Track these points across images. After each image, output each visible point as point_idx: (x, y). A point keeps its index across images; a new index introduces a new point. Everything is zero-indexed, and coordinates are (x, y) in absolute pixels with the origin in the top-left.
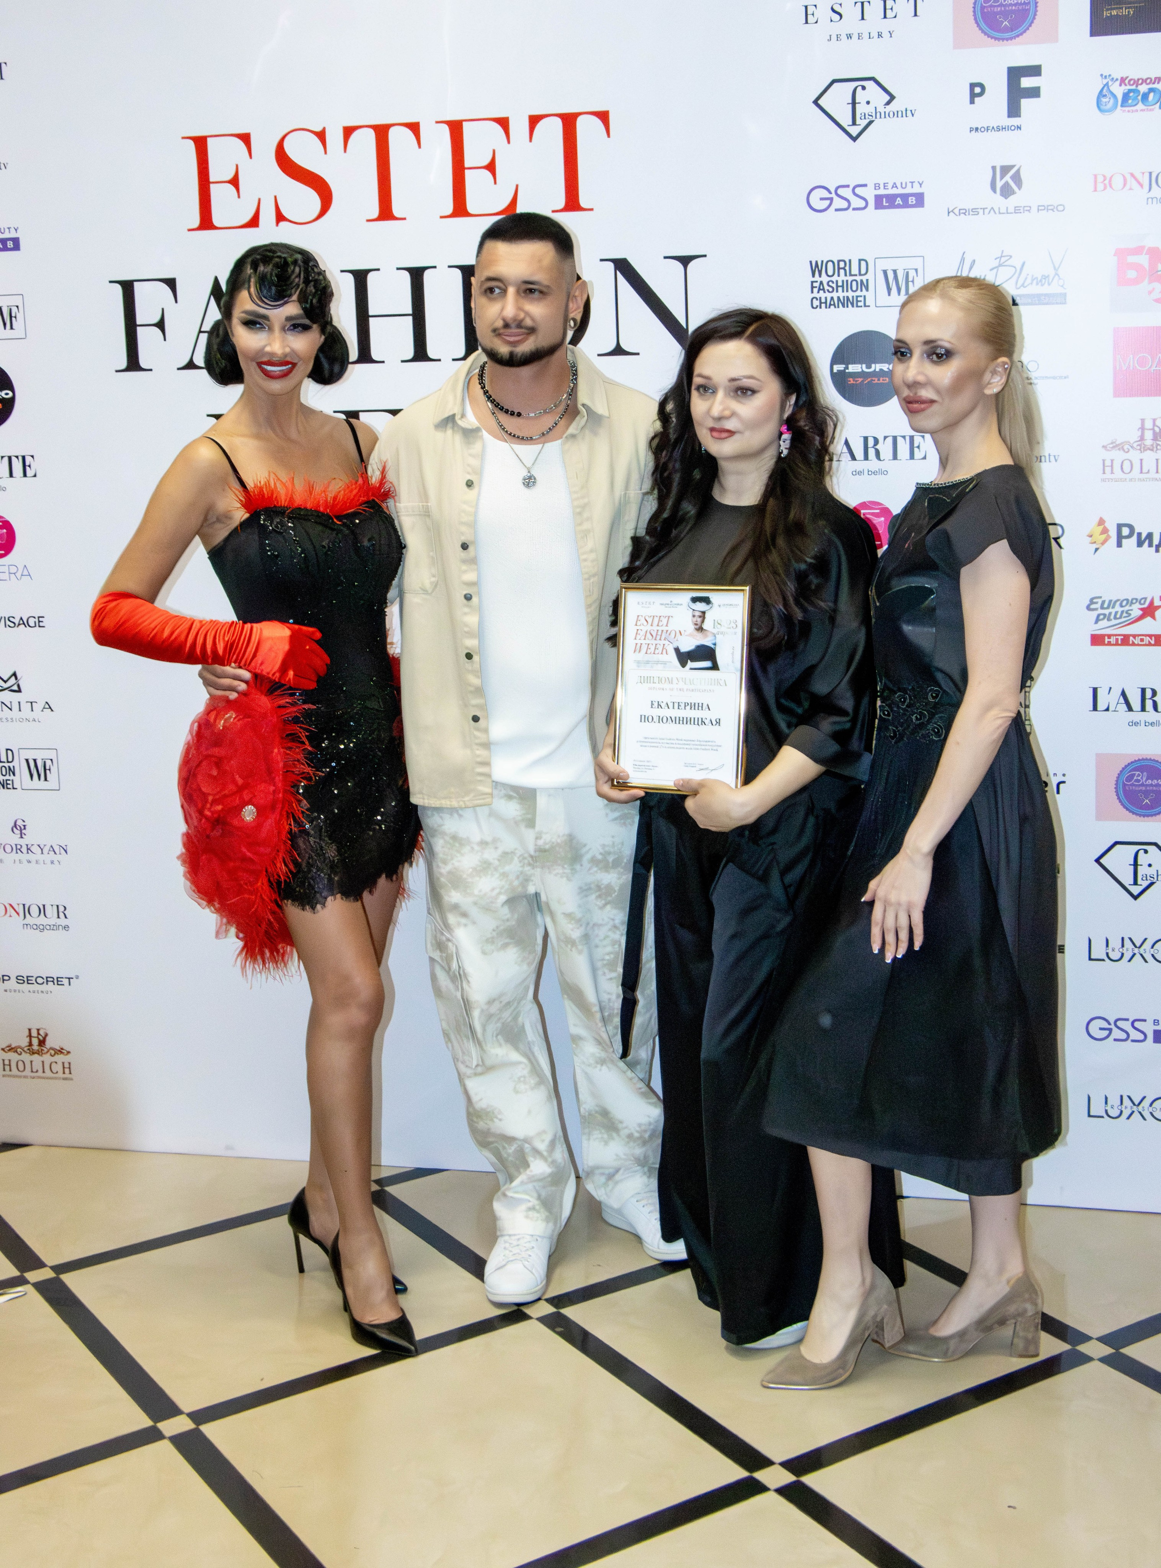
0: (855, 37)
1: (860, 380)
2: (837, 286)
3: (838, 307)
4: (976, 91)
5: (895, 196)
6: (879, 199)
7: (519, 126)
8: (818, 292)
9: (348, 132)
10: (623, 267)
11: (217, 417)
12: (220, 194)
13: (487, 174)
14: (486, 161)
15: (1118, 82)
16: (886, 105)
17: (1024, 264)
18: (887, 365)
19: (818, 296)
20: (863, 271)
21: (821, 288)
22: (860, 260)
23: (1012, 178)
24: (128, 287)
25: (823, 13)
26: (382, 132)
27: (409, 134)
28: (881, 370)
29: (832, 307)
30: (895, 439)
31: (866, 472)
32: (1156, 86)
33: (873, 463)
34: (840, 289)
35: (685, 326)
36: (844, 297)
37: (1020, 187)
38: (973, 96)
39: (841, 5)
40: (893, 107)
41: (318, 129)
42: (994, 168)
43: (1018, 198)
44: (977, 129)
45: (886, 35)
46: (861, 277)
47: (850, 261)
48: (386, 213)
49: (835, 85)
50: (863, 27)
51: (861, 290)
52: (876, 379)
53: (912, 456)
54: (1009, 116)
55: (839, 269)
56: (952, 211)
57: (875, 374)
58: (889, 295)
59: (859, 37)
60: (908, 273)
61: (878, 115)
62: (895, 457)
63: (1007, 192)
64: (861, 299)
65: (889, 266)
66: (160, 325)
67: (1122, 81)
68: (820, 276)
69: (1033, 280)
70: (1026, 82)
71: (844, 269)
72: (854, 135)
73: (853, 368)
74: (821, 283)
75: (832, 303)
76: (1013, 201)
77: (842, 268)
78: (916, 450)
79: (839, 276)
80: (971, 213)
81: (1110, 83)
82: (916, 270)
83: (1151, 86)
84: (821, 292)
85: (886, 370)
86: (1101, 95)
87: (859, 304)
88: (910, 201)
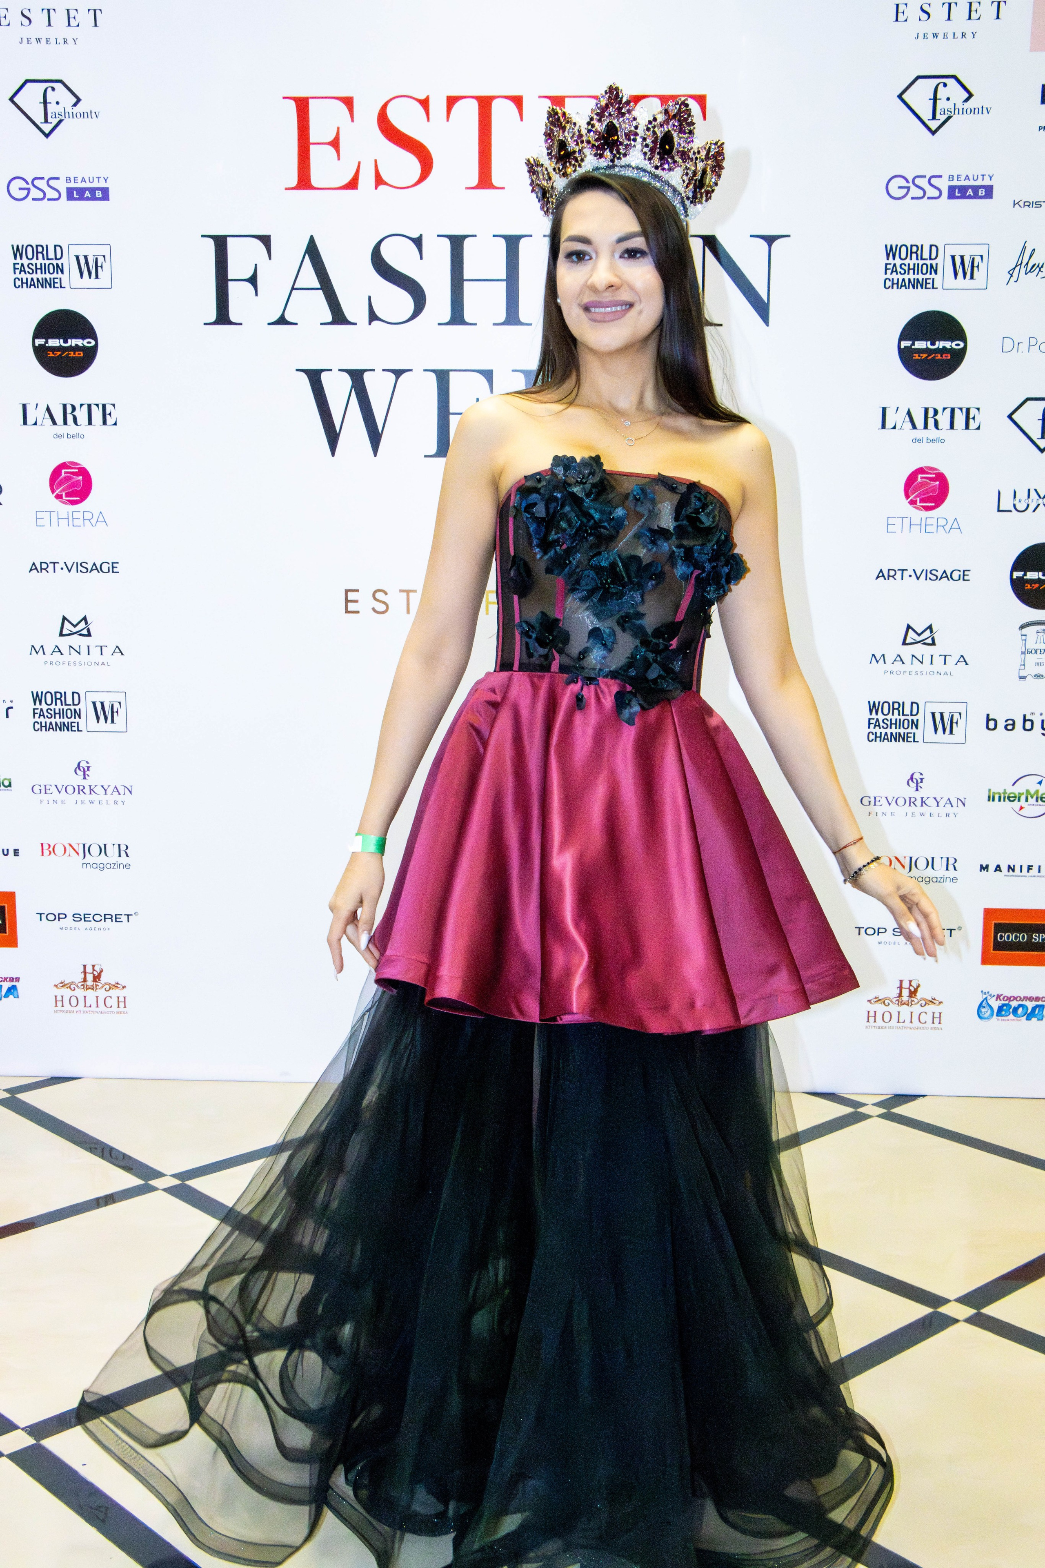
0: (941, 36)
1: (925, 355)
3: (909, 288)
6: (952, 189)
8: (891, 274)
9: (452, 101)
16: (964, 102)
18: (950, 343)
19: (891, 277)
24: (220, 243)
25: (913, 12)
28: (944, 347)
29: (903, 288)
30: (953, 410)
31: (925, 440)
33: (932, 432)
35: (766, 300)
36: (914, 279)
39: (929, 4)
45: (969, 35)
46: (931, 262)
47: (922, 246)
49: (919, 81)
50: (949, 28)
51: (931, 274)
52: (939, 355)
53: (967, 427)
56: (1018, 203)
57: (938, 351)
58: (956, 278)
59: (945, 36)
60: (973, 259)
61: (957, 111)
62: (952, 427)
65: (958, 252)
75: (903, 284)
77: (914, 253)
78: (971, 421)
79: (911, 259)
80: (1034, 205)
82: (982, 256)
84: (894, 273)
85: (949, 347)
88: (980, 192)
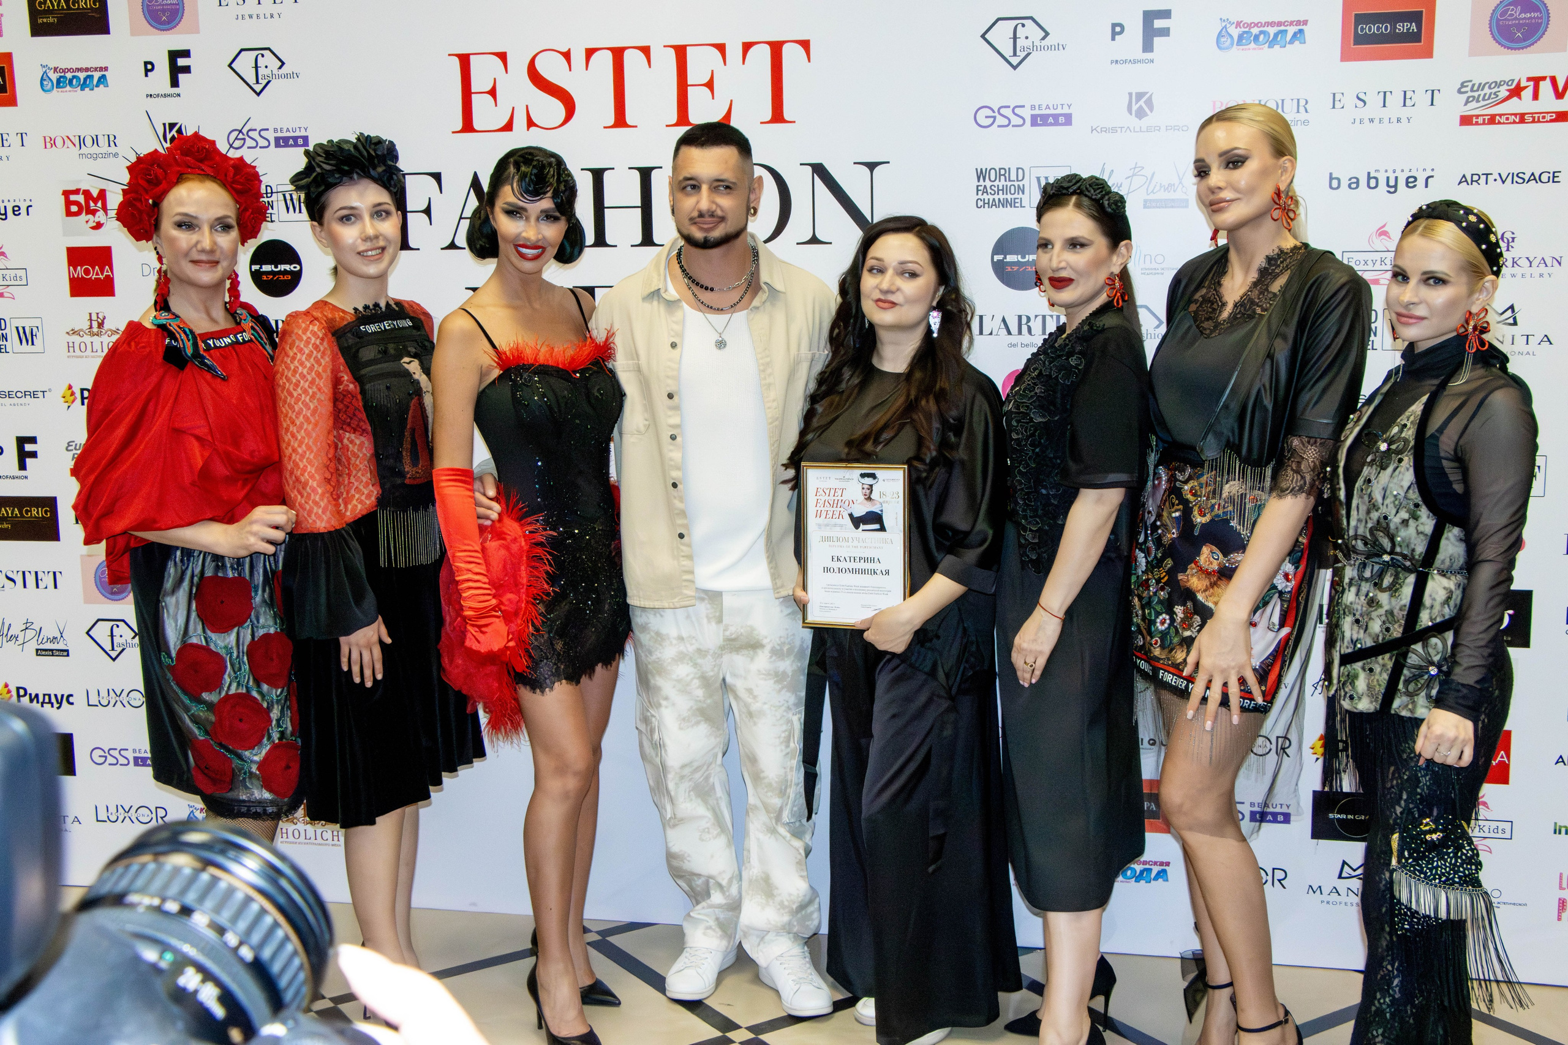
2: (998, 190)
4: (1117, 30)
5: (1048, 116)
7: (734, 51)
10: (819, 170)
11: (474, 289)
12: (480, 103)
13: (706, 90)
14: (706, 80)
15: (1234, 25)
17: (1154, 173)
20: (1020, 178)
21: (985, 191)
22: (1018, 169)
23: (1145, 102)
26: (618, 54)
27: (641, 55)
32: (1265, 29)
34: (1001, 192)
37: (1151, 110)
38: (1114, 35)
40: (1048, 41)
41: (565, 50)
42: (1130, 94)
43: (1150, 120)
44: (1117, 61)
48: (620, 121)
54: (1144, 52)
55: (1000, 175)
63: (1140, 114)
64: (1019, 201)
66: (427, 211)
67: (1238, 24)
68: (984, 181)
69: (1161, 187)
70: (1158, 24)
71: (1004, 175)
72: (1015, 64)
73: (1010, 258)
74: (985, 187)
76: (1146, 122)
81: (1228, 26)
83: (1262, 29)
86: (1220, 35)
87: (1017, 205)
